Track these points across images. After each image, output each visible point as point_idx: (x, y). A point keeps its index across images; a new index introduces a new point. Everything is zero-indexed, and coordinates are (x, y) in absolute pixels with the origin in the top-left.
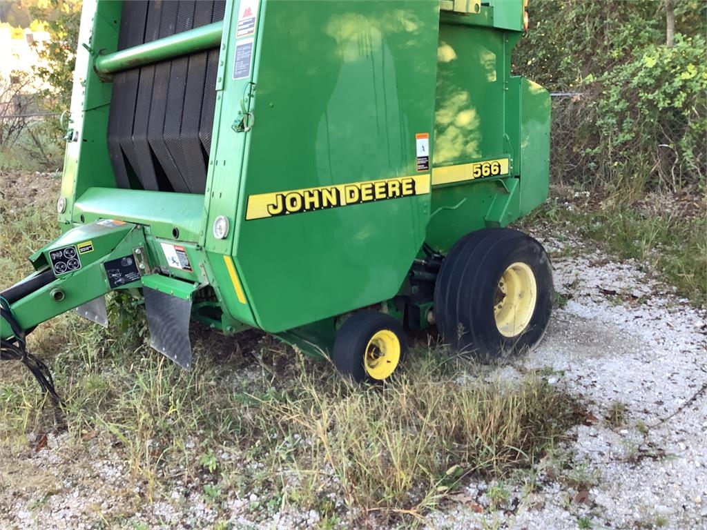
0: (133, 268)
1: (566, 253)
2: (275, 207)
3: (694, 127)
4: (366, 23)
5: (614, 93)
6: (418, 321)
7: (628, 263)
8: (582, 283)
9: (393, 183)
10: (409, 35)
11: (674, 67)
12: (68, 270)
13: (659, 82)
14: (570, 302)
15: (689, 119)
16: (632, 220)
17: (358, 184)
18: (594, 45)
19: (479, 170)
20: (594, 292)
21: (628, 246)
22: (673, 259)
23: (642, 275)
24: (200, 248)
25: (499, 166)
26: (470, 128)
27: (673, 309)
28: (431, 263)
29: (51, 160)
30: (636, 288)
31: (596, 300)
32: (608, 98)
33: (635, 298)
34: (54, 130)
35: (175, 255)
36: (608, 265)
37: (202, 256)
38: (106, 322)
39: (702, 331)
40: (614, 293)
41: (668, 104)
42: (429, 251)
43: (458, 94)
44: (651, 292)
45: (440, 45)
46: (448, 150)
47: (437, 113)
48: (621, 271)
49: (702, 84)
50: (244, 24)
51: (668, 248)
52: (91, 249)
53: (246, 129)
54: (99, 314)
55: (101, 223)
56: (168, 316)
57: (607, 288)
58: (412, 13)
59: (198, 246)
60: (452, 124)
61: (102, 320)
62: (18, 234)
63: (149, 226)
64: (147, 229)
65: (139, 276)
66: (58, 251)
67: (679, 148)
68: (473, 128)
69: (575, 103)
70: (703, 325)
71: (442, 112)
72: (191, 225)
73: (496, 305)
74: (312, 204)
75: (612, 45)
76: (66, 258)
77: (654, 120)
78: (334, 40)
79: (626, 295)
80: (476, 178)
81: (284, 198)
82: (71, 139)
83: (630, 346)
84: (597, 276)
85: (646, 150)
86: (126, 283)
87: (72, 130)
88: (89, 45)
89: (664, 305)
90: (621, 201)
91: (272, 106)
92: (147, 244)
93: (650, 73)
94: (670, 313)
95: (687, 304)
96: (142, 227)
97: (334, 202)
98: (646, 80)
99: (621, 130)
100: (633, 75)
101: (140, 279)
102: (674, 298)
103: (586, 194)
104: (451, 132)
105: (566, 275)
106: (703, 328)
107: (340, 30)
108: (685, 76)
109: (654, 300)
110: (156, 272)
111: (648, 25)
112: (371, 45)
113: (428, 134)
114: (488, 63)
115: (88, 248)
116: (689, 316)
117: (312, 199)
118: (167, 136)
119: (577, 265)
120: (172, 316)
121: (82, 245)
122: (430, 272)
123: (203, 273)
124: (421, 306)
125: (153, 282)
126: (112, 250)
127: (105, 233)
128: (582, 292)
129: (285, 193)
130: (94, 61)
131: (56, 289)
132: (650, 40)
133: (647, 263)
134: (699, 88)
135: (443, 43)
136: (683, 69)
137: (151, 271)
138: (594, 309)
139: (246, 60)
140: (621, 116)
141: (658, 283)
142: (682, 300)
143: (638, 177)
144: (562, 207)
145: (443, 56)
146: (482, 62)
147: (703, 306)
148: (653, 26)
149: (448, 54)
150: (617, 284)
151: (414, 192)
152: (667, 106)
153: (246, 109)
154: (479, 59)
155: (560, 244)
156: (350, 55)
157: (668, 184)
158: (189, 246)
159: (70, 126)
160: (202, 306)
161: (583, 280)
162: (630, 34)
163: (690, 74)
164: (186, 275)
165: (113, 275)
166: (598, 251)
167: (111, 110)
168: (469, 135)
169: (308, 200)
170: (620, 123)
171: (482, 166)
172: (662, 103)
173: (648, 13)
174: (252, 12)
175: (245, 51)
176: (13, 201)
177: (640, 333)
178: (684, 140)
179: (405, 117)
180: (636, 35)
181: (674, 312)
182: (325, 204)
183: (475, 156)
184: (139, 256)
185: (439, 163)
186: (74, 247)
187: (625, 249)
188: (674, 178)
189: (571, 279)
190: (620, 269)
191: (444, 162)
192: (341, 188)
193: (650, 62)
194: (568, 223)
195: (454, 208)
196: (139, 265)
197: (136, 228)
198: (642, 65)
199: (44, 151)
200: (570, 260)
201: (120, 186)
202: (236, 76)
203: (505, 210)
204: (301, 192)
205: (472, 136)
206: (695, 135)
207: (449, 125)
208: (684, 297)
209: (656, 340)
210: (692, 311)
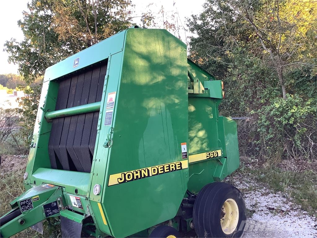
0: (56, 207)
1: (251, 189)
2: (121, 179)
3: (299, 132)
4: (159, 101)
5: (264, 118)
6: (186, 228)
7: (278, 194)
8: (259, 204)
9: (172, 164)
10: (176, 104)
11: (288, 107)
12: (27, 209)
13: (282, 114)
14: (254, 214)
15: (297, 128)
16: (278, 173)
17: (157, 166)
18: (253, 98)
19: (209, 155)
20: (265, 209)
21: (277, 185)
22: (298, 192)
23: (285, 200)
24: (87, 199)
25: (217, 153)
26: (203, 138)
27: (300, 217)
28: (191, 199)
29: (21, 148)
30: (283, 206)
31: (266, 213)
32: (261, 120)
33: (283, 211)
34: (23, 135)
35: (75, 201)
36: (269, 195)
37: (88, 202)
38: (42, 232)
39: (315, 228)
40: (273, 209)
41: (287, 122)
42: (189, 193)
43: (197, 124)
44: (290, 208)
45: (189, 106)
46: (195, 147)
47: (189, 132)
48: (275, 198)
49: (300, 114)
50: (109, 104)
51: (295, 186)
52: (38, 199)
53: (109, 147)
54: (39, 227)
55: (43, 186)
56: (71, 230)
57: (270, 207)
58: (177, 96)
59: (86, 198)
60: (196, 136)
61: (40, 230)
62: (4, 185)
63: (64, 187)
64: (64, 189)
65: (59, 211)
66: (24, 201)
67: (294, 140)
68: (205, 137)
69: (247, 122)
70: (315, 225)
71: (191, 132)
72: (83, 188)
73: (221, 218)
74: (137, 176)
75: (261, 97)
76: (27, 204)
77: (282, 129)
78: (146, 109)
79: (279, 210)
80: (208, 159)
81: (125, 175)
82: (32, 147)
83: (283, 237)
84: (265, 200)
85: (280, 141)
86: (53, 214)
87: (33, 143)
88: (43, 108)
89: (296, 215)
90: (272, 164)
91: (121, 136)
92: (63, 195)
93: (278, 110)
94: (299, 219)
95: (307, 214)
96: (61, 188)
97: (147, 175)
98: (276, 112)
99: (268, 133)
100: (271, 110)
101: (59, 212)
102: (301, 211)
103: (256, 160)
104: (196, 140)
105: (252, 200)
106: (315, 226)
107: (148, 104)
108: (293, 111)
109: (291, 212)
110: (67, 208)
111: (275, 89)
112: (161, 109)
113: (186, 143)
114: (209, 111)
115: (37, 199)
116: (308, 220)
117: (137, 175)
118: (75, 146)
119: (256, 195)
120: (73, 231)
121: (34, 198)
122: (190, 204)
123: (88, 210)
124: (187, 220)
125: (65, 214)
126: (48, 199)
127: (45, 191)
128: (259, 208)
129: (125, 173)
130: (45, 114)
131: (21, 219)
132: (276, 96)
133: (287, 194)
134: (299, 116)
135: (190, 105)
136: (292, 108)
137: (64, 208)
138: (266, 217)
139: (110, 118)
140: (268, 127)
141: (292, 204)
142: (304, 212)
143: (278, 153)
144: (246, 167)
145: (190, 110)
146: (207, 111)
147: (314, 215)
148: (277, 90)
149: (192, 108)
150: (274, 204)
151: (181, 168)
152: (286, 123)
153: (110, 138)
154: (205, 110)
155: (247, 184)
156: (152, 113)
157: (291, 155)
158: (82, 197)
159: (33, 141)
160: (87, 225)
161: (259, 203)
162: (267, 93)
163: (295, 110)
164: (80, 210)
165: (47, 211)
166: (265, 188)
167: (51, 134)
168: (203, 140)
169: (135, 175)
170: (267, 130)
171: (210, 153)
172: (284, 122)
173: (274, 84)
174: (113, 99)
175: (110, 115)
176: (3, 169)
177: (287, 230)
178: (296, 137)
179: (176, 136)
180: (270, 94)
181: (301, 219)
182: (143, 176)
183: (207, 149)
184: (59, 201)
185: (191, 153)
186: (31, 199)
187: (276, 187)
188: (294, 153)
189: (254, 202)
190: (275, 197)
191: (193, 152)
192: (150, 168)
193: (277, 106)
194: (250, 174)
195: (199, 174)
196: (59, 206)
197: (59, 188)
198: (274, 106)
199: (18, 144)
200: (253, 192)
201: (53, 168)
202: (105, 125)
203: (222, 172)
204: (132, 172)
205: (205, 141)
206: (300, 135)
207: (194, 137)
208: (305, 211)
209: (295, 233)
210: (309, 218)
